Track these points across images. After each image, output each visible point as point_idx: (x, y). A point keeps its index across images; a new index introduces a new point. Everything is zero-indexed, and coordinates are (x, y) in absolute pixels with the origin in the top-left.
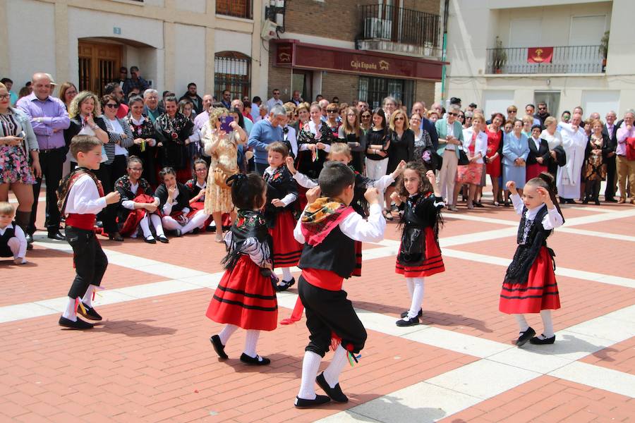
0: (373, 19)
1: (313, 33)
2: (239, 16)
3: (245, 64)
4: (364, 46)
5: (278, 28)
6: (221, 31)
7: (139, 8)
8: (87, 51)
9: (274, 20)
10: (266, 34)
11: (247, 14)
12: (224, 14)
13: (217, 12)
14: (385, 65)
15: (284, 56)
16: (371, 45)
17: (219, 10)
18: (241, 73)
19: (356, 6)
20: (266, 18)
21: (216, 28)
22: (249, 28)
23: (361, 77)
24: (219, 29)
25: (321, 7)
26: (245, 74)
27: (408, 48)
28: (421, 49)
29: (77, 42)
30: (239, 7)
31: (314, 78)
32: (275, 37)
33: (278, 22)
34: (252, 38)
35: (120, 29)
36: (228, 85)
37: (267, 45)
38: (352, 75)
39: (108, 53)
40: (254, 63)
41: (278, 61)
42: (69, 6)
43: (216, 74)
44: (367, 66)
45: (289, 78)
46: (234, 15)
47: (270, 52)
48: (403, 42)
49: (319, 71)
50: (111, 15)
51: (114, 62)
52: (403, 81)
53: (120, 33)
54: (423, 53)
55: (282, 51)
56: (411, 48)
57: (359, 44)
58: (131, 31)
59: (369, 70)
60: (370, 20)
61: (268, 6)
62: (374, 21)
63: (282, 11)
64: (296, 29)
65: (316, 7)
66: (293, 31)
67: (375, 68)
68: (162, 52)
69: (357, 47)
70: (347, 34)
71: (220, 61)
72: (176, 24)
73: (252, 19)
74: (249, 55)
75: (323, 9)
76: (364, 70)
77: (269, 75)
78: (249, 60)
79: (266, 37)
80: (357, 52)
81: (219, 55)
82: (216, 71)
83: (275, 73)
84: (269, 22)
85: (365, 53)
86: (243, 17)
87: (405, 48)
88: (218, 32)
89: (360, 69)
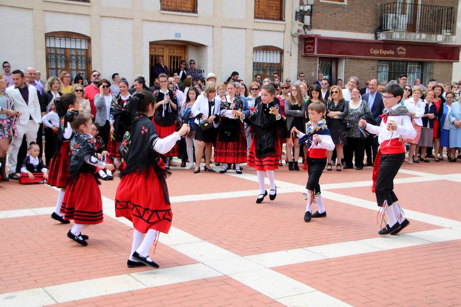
0: (389, 14)
1: (336, 29)
2: (273, 19)
3: (279, 55)
4: (382, 37)
5: (305, 27)
6: (258, 31)
7: (194, 18)
8: (161, 50)
9: (302, 21)
10: (294, 31)
11: (281, 18)
12: (261, 18)
13: (256, 17)
14: (402, 51)
15: (309, 48)
16: (387, 35)
17: (257, 15)
18: (275, 62)
19: (376, 5)
20: (296, 20)
21: (254, 30)
22: (281, 28)
23: (380, 61)
24: (257, 30)
25: (344, 8)
26: (279, 62)
27: (421, 36)
28: (433, 37)
29: (149, 44)
30: (273, 12)
31: (339, 63)
32: (303, 33)
33: (305, 22)
34: (284, 35)
35: (180, 34)
36: (264, 70)
37: (296, 40)
38: (371, 60)
39: (176, 51)
40: (285, 54)
41: (305, 51)
42: (143, 20)
43: (254, 63)
44: (385, 52)
45: (315, 64)
46: (269, 19)
47: (299, 45)
48: (421, 31)
49: (342, 58)
50: (173, 25)
51: (181, 57)
52: (421, 63)
53: (180, 37)
54: (436, 39)
55: (309, 44)
56: (424, 36)
57: (378, 35)
58: (188, 34)
59: (387, 55)
60: (387, 16)
61: (298, 11)
62: (391, 16)
63: (310, 13)
64: (321, 26)
65: (340, 9)
66: (319, 28)
67: (393, 53)
68: (212, 48)
69: (376, 38)
70: (368, 28)
71: (258, 53)
72: (223, 28)
73: (284, 21)
74: (282, 48)
75: (346, 10)
76: (383, 55)
77: (298, 63)
78: (282, 52)
79: (295, 34)
80: (376, 41)
81: (257, 49)
82: (255, 61)
83: (304, 61)
84: (298, 22)
85: (382, 42)
86: (277, 20)
87: (418, 36)
88: (256, 32)
89: (378, 55)
